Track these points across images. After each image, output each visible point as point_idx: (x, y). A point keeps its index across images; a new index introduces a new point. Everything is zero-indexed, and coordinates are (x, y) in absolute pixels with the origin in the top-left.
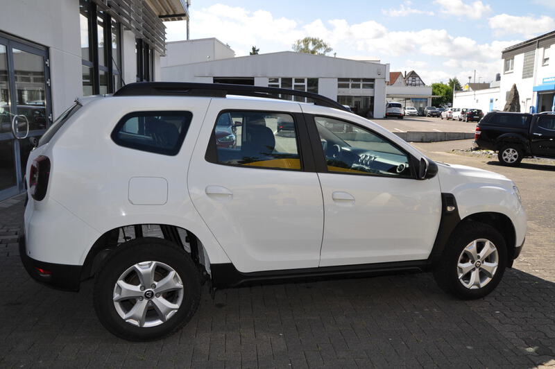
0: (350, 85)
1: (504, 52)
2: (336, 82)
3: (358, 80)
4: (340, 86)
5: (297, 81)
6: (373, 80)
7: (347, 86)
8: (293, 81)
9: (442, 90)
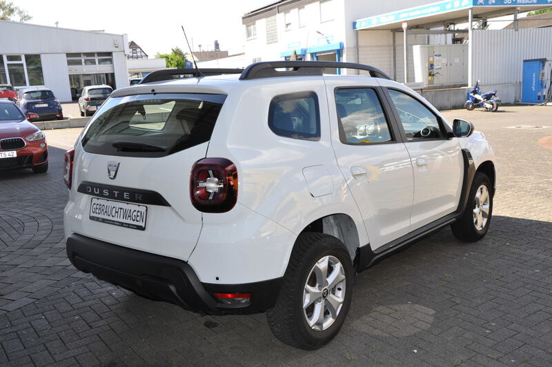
0: (83, 61)
1: (243, 18)
2: (64, 59)
3: (92, 54)
4: (70, 63)
5: (10, 58)
6: (110, 54)
7: (79, 63)
8: (5, 59)
9: (172, 62)
